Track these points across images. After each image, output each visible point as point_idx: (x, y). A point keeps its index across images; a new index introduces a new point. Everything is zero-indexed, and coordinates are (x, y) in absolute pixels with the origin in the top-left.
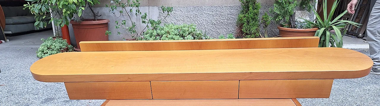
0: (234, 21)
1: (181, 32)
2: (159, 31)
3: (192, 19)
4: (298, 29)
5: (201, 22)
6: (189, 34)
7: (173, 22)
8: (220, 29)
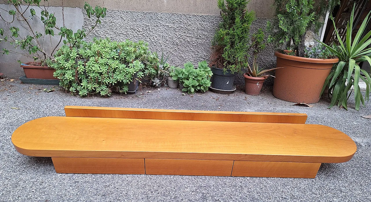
0: (207, 41)
1: (123, 55)
2: (81, 51)
4: (309, 59)
6: (136, 58)
7: (109, 37)
8: (185, 52)
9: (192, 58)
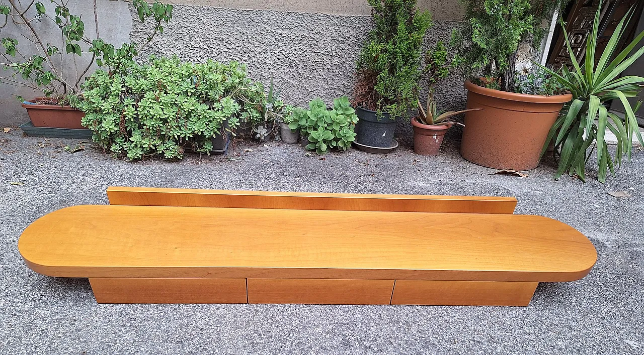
0: (349, 61)
2: (129, 81)
3: (233, 46)
4: (523, 95)
5: (259, 56)
6: (227, 92)
8: (311, 81)
9: (323, 91)
